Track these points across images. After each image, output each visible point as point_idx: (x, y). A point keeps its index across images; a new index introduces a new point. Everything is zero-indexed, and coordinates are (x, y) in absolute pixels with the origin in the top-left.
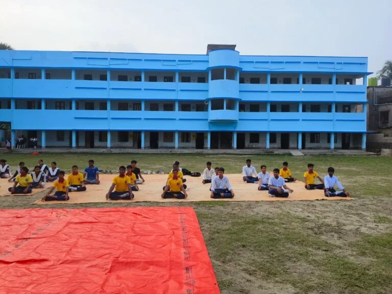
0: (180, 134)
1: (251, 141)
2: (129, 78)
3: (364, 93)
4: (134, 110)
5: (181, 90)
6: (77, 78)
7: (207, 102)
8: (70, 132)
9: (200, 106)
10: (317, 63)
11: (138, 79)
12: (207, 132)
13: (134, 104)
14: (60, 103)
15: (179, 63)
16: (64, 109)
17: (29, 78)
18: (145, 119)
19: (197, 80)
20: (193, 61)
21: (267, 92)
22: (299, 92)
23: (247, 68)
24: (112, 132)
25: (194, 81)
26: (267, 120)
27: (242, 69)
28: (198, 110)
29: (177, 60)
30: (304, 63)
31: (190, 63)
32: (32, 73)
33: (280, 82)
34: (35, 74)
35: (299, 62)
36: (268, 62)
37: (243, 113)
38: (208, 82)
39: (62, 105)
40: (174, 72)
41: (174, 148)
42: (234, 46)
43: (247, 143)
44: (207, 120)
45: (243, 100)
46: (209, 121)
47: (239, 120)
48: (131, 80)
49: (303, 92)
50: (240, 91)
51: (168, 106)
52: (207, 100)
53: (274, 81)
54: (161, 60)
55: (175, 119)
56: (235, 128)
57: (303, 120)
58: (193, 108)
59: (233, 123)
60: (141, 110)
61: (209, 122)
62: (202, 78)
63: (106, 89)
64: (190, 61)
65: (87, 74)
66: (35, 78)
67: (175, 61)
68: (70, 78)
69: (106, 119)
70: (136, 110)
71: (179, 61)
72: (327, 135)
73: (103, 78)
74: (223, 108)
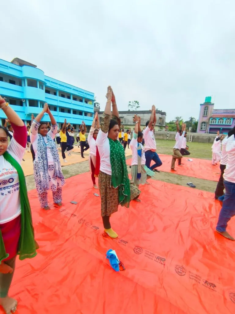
3: (93, 109)
10: (78, 91)
19: (8, 81)
20: (10, 67)
21: (57, 100)
22: (71, 104)
23: (49, 84)
25: (6, 81)
26: (58, 116)
30: (73, 89)
31: (7, 68)
35: (71, 88)
36: (57, 84)
42: (36, 66)
49: (73, 104)
50: (46, 98)
57: (73, 118)
62: (13, 80)
64: (7, 66)
72: (79, 126)
74: (37, 106)
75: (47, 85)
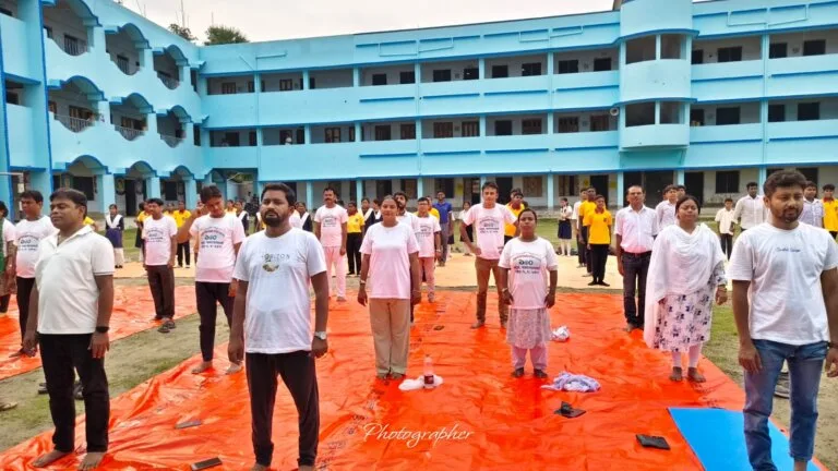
0: (557, 179)
1: (719, 190)
2: (453, 75)
4: (463, 135)
5: (560, 90)
6: (363, 83)
7: (615, 111)
8: (352, 183)
9: (600, 120)
11: (472, 74)
12: (615, 173)
13: (464, 124)
14: (333, 129)
15: (557, 34)
16: (340, 141)
17: (281, 90)
18: (487, 152)
19: (592, 66)
20: (586, 27)
21: (760, 77)
24: (426, 179)
25: (586, 70)
26: (759, 140)
27: (698, 32)
28: (594, 128)
29: (550, 29)
31: (578, 31)
32: (286, 81)
33: (795, 52)
34: (291, 80)
36: (764, 10)
37: (699, 129)
38: (617, 68)
39: (337, 135)
40: (543, 54)
41: (544, 208)
43: (709, 193)
44: (616, 147)
45: (699, 100)
46: (620, 149)
47: (692, 143)
48: (457, 77)
50: (693, 81)
51: (532, 123)
52: (617, 107)
53: (778, 51)
54: (517, 33)
55: (547, 150)
56: (680, 162)
58: (585, 124)
59: (676, 151)
60: (478, 135)
61: (620, 153)
62: (603, 60)
63: (413, 98)
64: (579, 28)
65: (377, 75)
66: (291, 89)
67: (546, 30)
68: (350, 84)
69: (414, 155)
70: (468, 136)
71: (555, 30)
73: (407, 78)
74: (652, 122)
75: (702, 34)
